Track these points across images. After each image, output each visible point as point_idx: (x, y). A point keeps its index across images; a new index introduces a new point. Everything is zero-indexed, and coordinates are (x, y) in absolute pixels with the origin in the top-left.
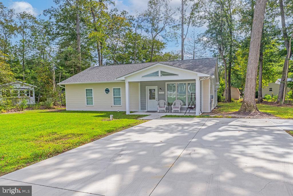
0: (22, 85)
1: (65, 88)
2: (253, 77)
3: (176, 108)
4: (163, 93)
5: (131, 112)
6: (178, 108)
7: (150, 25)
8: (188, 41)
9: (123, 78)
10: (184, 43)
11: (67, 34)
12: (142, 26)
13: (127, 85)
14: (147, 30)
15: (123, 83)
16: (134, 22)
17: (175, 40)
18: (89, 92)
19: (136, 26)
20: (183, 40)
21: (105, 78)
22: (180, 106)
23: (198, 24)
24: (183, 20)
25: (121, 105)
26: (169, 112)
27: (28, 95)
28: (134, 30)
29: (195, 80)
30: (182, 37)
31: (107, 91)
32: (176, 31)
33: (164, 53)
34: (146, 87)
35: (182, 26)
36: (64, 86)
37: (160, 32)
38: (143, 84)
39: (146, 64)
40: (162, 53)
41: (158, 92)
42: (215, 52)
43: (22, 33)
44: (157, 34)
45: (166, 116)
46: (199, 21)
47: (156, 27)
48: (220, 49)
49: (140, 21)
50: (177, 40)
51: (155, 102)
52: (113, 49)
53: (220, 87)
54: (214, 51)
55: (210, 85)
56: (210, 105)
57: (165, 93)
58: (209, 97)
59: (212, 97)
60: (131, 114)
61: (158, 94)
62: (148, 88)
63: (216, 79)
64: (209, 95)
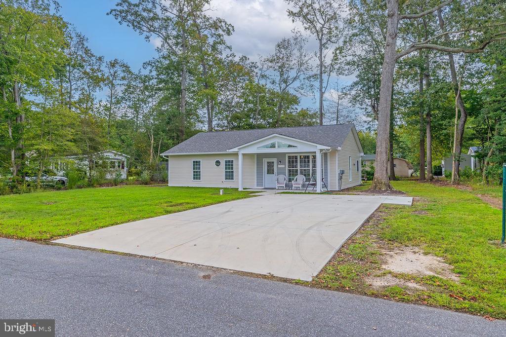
0: (115, 155)
1: (169, 159)
2: (384, 150)
3: (297, 184)
4: (283, 166)
5: (244, 189)
6: (299, 184)
7: (278, 74)
9: (236, 150)
10: (324, 98)
11: (168, 89)
12: (267, 76)
13: (240, 157)
14: (274, 81)
15: (236, 154)
16: (256, 70)
17: (311, 94)
18: (197, 164)
19: (259, 75)
20: (322, 94)
21: (216, 148)
22: (301, 183)
23: (346, 72)
24: (321, 69)
25: (233, 180)
26: (289, 189)
27: (119, 166)
28: (256, 79)
29: (315, 152)
30: (321, 90)
31: (218, 163)
32: (312, 83)
33: (299, 109)
34: (264, 159)
35: (321, 76)
36: (167, 157)
37: (292, 82)
38: (260, 157)
39: (266, 130)
40: (296, 109)
41: (277, 165)
43: (110, 85)
44: (287, 86)
45: (284, 193)
46: (347, 67)
47: (285, 77)
48: (374, 107)
49: (264, 69)
50: (313, 94)
51: (274, 177)
52: (228, 105)
55: (337, 158)
56: (339, 182)
57: (285, 167)
58: (337, 172)
59: (342, 172)
60: (244, 190)
61: (277, 167)
62: (265, 161)
63: (357, 149)
64: (337, 169)
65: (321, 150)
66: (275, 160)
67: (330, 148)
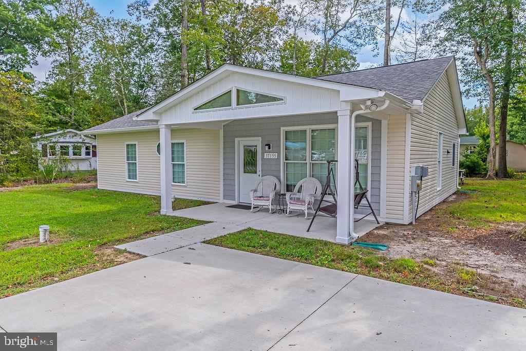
4: (275, 156)
8: (403, 42)
20: (389, 40)
25: (184, 182)
27: (88, 154)
30: (387, 33)
34: (237, 140)
41: (263, 154)
42: (467, 61)
48: (479, 54)
50: (375, 41)
53: (481, 141)
54: (464, 59)
55: (409, 139)
56: (411, 200)
57: (279, 158)
58: (409, 172)
59: (422, 173)
60: (178, 213)
61: (263, 158)
62: (241, 143)
63: (453, 120)
64: (408, 160)
65: (355, 105)
66: (257, 142)
67: (382, 94)
